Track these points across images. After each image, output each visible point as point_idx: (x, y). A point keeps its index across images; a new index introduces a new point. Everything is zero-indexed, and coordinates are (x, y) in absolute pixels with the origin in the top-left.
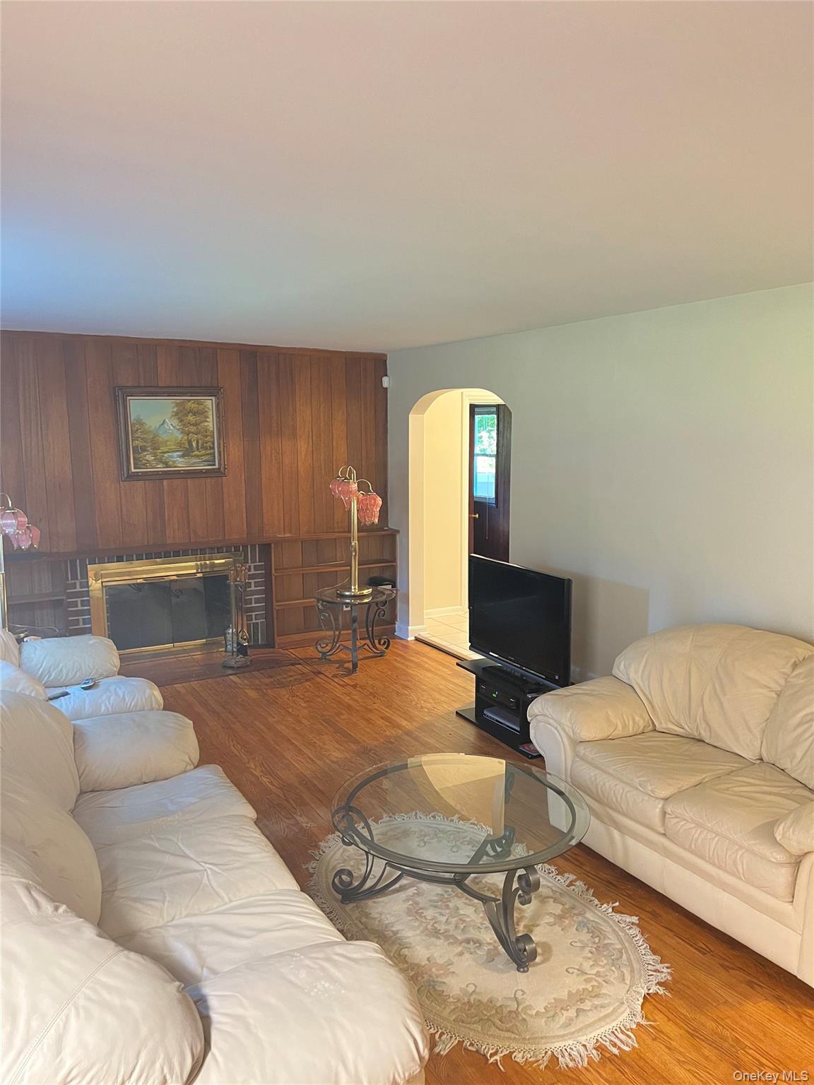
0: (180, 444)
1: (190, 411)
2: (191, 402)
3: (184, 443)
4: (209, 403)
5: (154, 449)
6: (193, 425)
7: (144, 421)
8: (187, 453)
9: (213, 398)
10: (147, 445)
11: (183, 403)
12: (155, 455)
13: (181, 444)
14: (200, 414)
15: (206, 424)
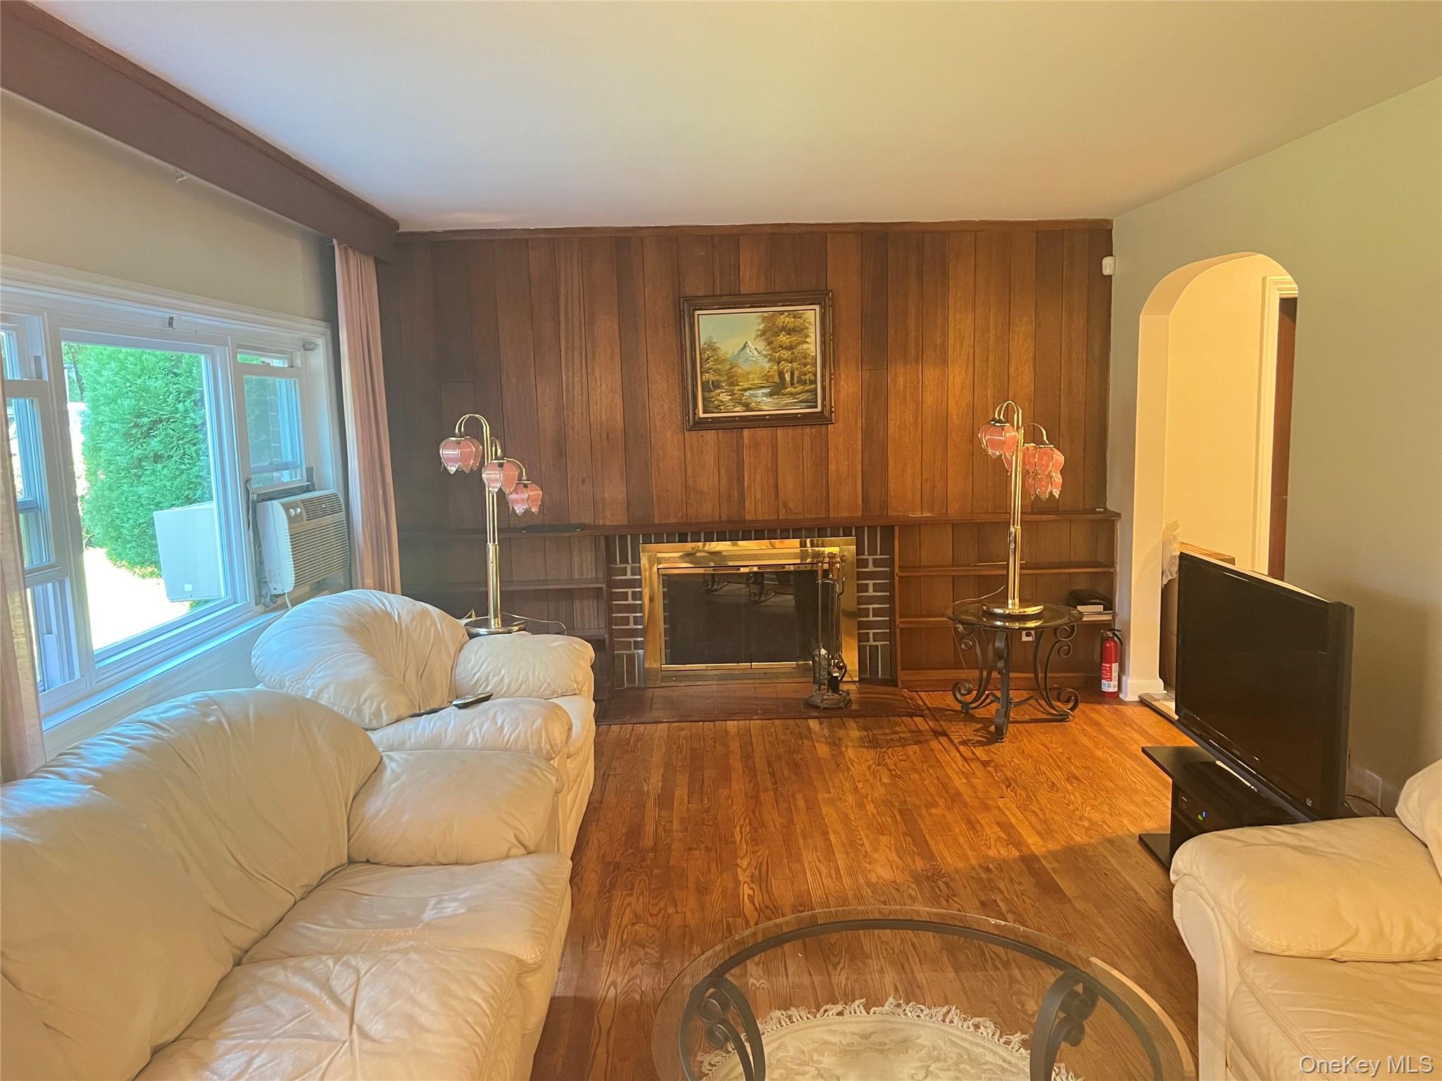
0: (767, 377)
1: (783, 329)
2: (784, 315)
3: (772, 376)
4: (811, 315)
5: (731, 384)
6: (786, 348)
7: (718, 345)
8: (777, 389)
9: (817, 307)
10: (722, 379)
11: (772, 317)
12: (732, 394)
13: (769, 376)
14: (796, 331)
15: (805, 346)
